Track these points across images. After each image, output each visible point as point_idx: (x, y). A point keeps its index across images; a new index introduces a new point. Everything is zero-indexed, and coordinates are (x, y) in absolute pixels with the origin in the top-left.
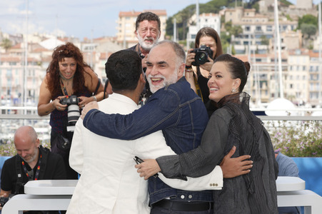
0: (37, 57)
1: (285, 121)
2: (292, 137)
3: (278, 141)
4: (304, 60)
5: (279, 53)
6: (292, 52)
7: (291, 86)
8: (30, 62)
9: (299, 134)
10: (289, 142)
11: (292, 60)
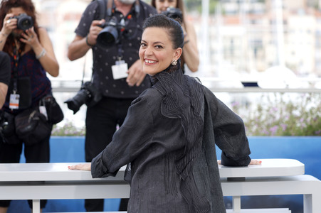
1: (282, 93)
2: (291, 113)
3: (274, 117)
5: (278, 13)
6: (294, 12)
7: (293, 53)
9: (300, 109)
10: (287, 119)
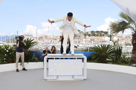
0: (50, 38)
1: (81, 47)
4: (85, 39)
5: (81, 38)
6: (83, 38)
7: (83, 43)
8: (49, 39)
10: (82, 50)
11: (83, 39)
